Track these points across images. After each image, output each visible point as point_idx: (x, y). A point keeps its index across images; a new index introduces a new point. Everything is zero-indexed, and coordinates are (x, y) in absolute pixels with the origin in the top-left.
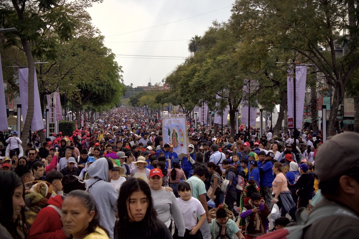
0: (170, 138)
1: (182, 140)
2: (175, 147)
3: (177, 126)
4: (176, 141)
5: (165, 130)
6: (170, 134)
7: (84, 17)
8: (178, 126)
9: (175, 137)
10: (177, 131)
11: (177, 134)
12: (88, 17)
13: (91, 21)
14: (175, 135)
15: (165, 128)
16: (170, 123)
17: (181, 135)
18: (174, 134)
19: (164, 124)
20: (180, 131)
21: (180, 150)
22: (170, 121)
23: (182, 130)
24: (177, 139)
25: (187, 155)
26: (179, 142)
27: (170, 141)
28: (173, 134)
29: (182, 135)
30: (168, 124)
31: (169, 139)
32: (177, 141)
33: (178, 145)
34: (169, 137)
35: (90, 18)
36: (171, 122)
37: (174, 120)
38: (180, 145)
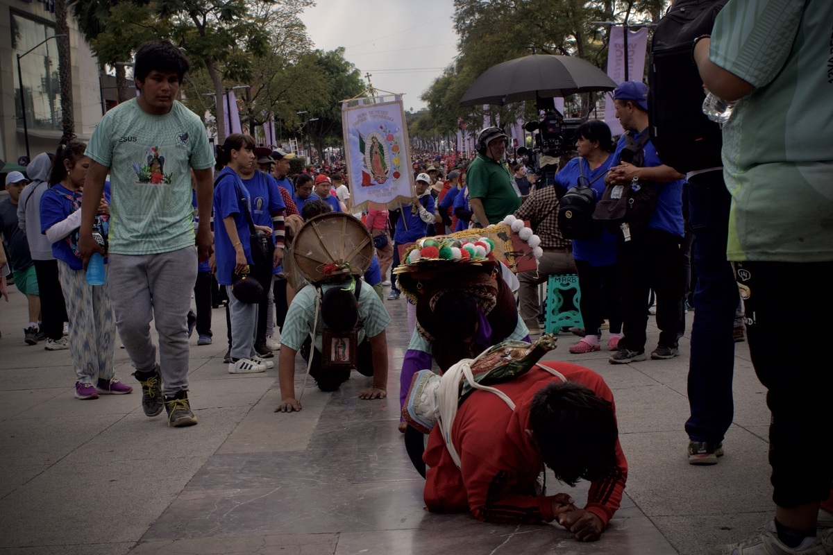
0: (364, 160)
1: (395, 161)
2: (381, 180)
3: (381, 127)
4: (380, 165)
5: (350, 139)
6: (364, 149)
7: (296, 25)
8: (384, 128)
9: (378, 156)
10: (381, 140)
11: (382, 147)
12: (302, 26)
13: (306, 31)
14: (378, 151)
15: (351, 135)
16: (362, 120)
17: (393, 150)
18: (376, 149)
19: (346, 125)
20: (390, 138)
21: (393, 189)
22: (363, 115)
23: (396, 135)
24: (382, 160)
25: (412, 199)
26: (389, 168)
27: (366, 167)
28: (372, 147)
29: (396, 149)
30: (357, 123)
31: (363, 163)
32: (385, 164)
33: (387, 175)
34: (361, 156)
35: (304, 26)
36: (365, 119)
37: (371, 113)
38: (392, 174)
